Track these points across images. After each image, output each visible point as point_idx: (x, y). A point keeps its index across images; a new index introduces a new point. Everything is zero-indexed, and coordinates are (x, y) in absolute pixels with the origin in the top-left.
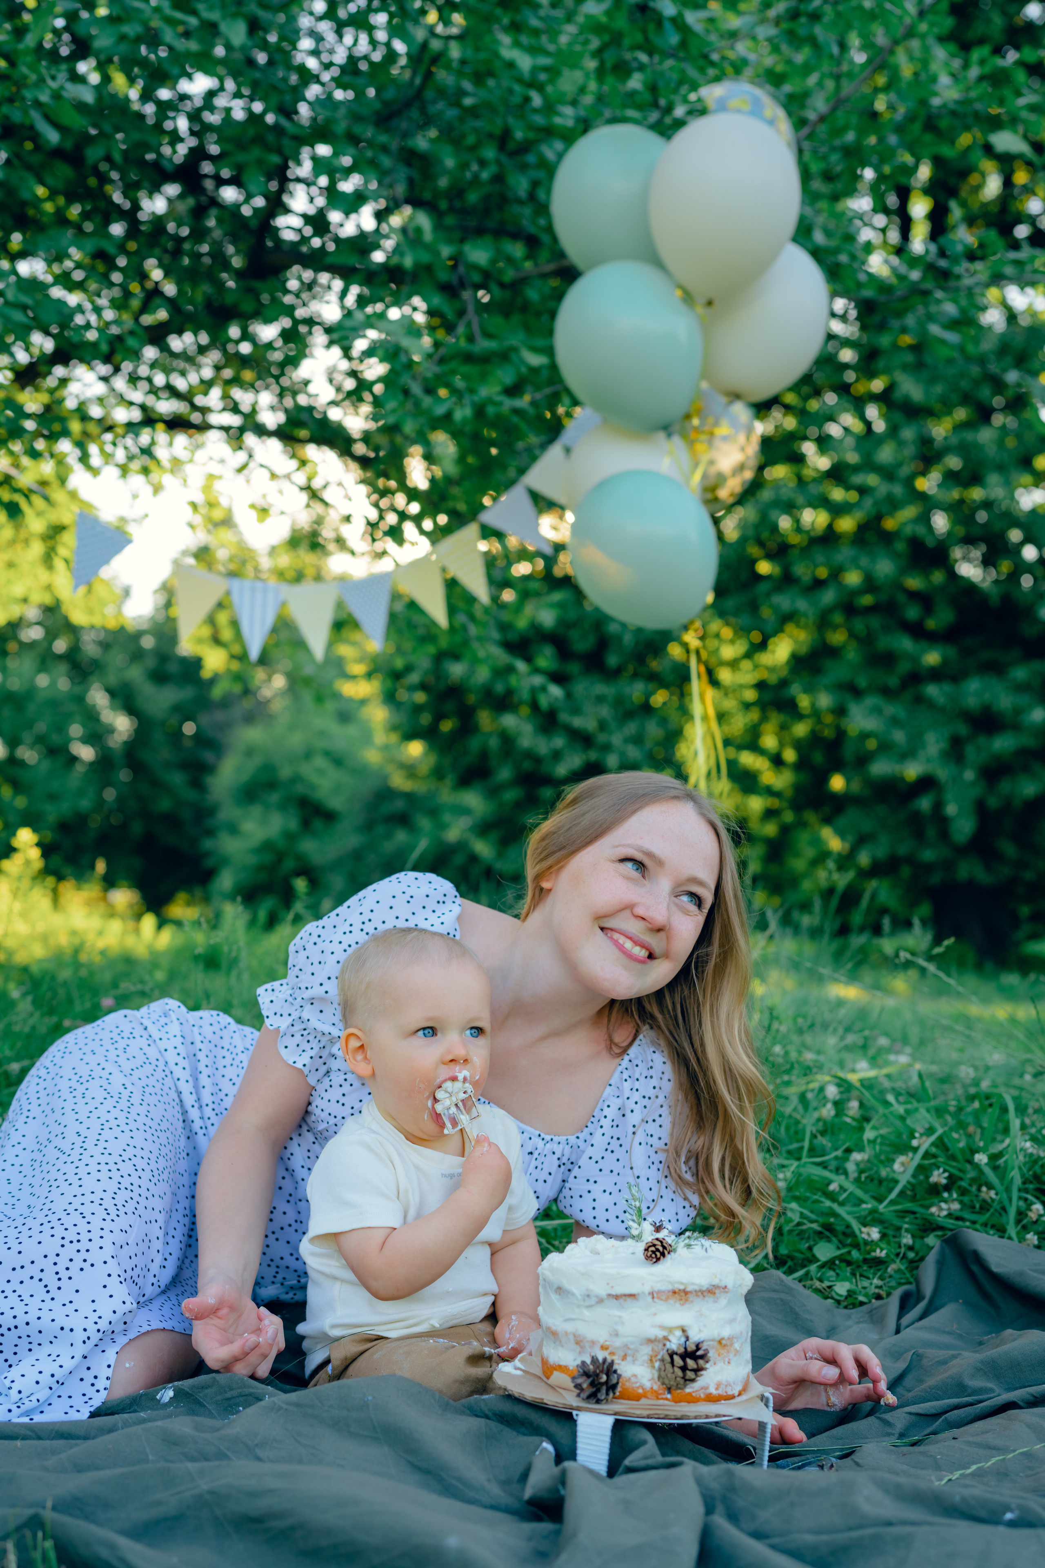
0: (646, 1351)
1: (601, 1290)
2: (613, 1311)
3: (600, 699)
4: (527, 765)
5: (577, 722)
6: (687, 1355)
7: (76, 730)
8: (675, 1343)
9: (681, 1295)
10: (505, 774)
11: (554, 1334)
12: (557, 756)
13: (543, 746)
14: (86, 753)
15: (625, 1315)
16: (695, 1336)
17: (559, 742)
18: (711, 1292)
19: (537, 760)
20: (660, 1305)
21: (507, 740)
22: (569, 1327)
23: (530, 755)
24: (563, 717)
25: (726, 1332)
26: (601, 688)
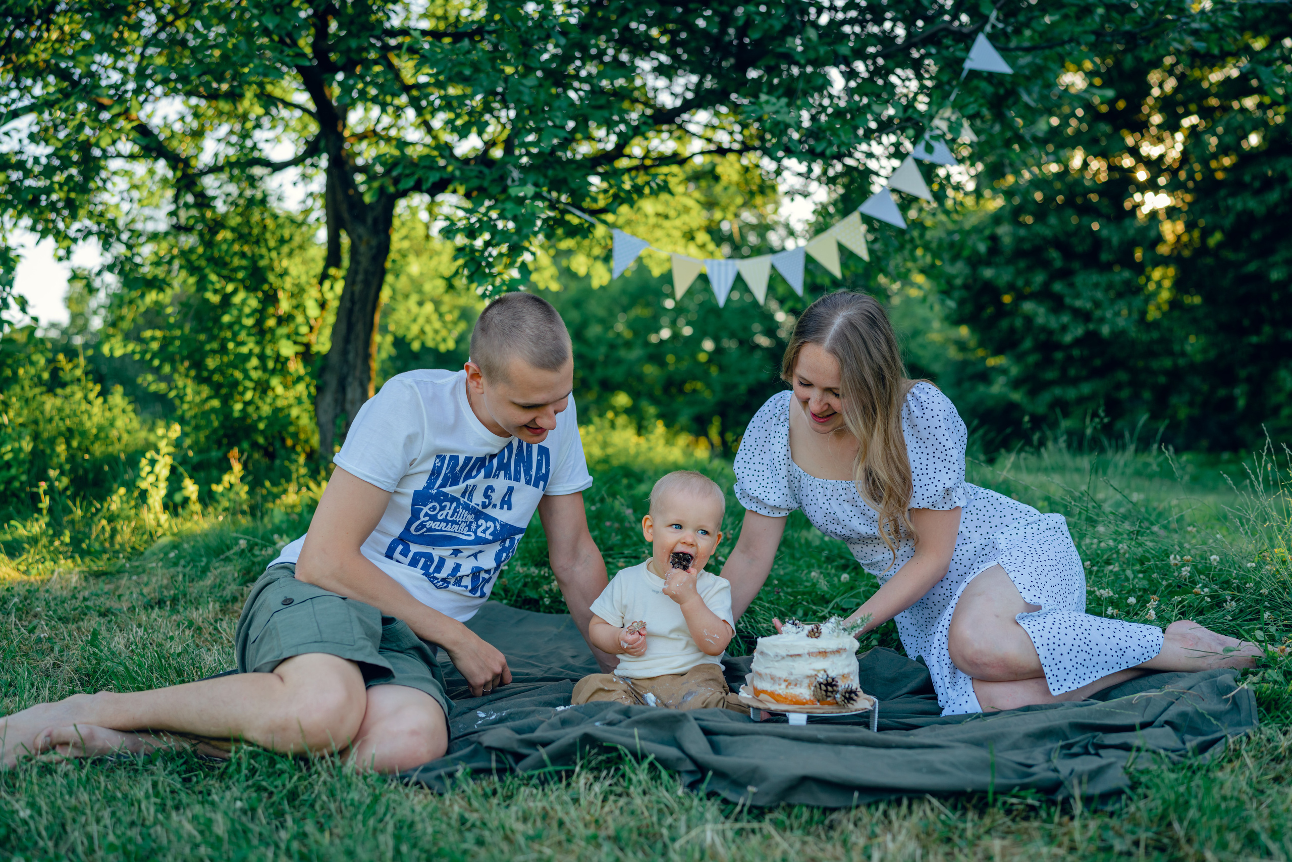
0: (806, 681)
1: (783, 653)
2: (789, 663)
3: (1096, 285)
4: (1042, 337)
5: (1078, 303)
6: (828, 684)
7: (757, 327)
8: (821, 678)
9: (824, 654)
10: (1028, 344)
11: (760, 675)
12: (1064, 328)
13: (1053, 323)
14: (764, 341)
15: (796, 664)
16: (832, 674)
17: (1065, 319)
18: (838, 651)
19: (1051, 333)
20: (813, 659)
21: (1029, 320)
22: (768, 671)
23: (1044, 329)
24: (1068, 301)
25: (846, 671)
26: (1095, 277)
